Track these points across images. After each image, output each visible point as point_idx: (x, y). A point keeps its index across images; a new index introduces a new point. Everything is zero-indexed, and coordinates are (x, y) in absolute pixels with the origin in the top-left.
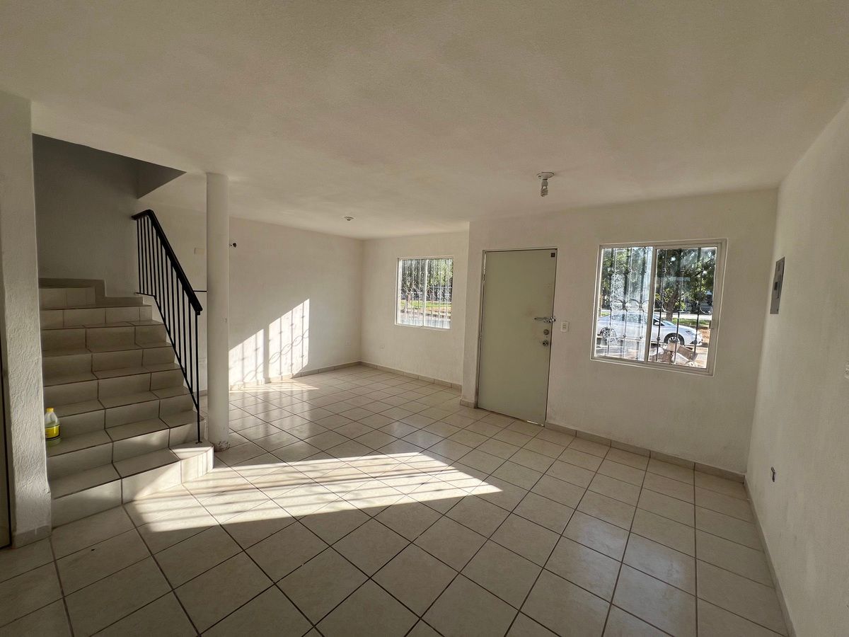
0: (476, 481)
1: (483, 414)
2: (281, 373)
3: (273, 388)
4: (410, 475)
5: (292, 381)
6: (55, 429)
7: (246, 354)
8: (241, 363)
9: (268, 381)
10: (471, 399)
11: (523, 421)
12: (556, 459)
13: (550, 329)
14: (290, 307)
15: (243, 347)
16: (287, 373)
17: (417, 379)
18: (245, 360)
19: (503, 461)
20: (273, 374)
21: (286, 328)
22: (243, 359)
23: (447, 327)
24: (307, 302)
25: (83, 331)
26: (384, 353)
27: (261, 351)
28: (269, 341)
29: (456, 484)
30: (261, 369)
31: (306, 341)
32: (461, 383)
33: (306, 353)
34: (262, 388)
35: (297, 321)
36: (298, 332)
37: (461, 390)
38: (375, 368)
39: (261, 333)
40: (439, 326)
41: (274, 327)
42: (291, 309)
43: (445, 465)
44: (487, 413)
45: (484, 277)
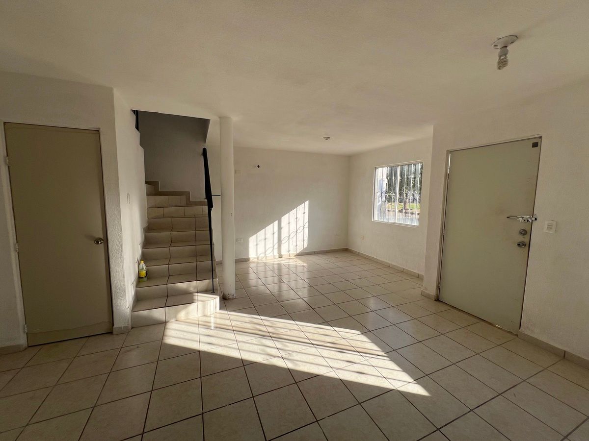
1: (443, 308)
2: (289, 251)
3: (284, 262)
4: (341, 350)
5: (294, 257)
6: (144, 273)
7: (267, 236)
8: (264, 241)
9: (281, 256)
10: (432, 291)
11: (490, 324)
12: (524, 381)
13: (528, 229)
14: (295, 206)
15: (265, 231)
16: (293, 252)
17: (389, 267)
18: (266, 240)
19: (448, 363)
20: (284, 252)
21: (293, 220)
22: (265, 239)
23: (416, 224)
24: (307, 203)
25: (170, 219)
26: (365, 243)
27: (276, 235)
28: (281, 228)
29: (385, 373)
30: (276, 246)
31: (306, 230)
32: (422, 273)
33: (306, 239)
34: (277, 261)
35: (300, 215)
36: (300, 223)
37: (423, 279)
38: (356, 254)
39: (276, 223)
40: (409, 223)
41: (285, 219)
42: (296, 207)
43: (378, 349)
44: (447, 307)
45: (447, 176)
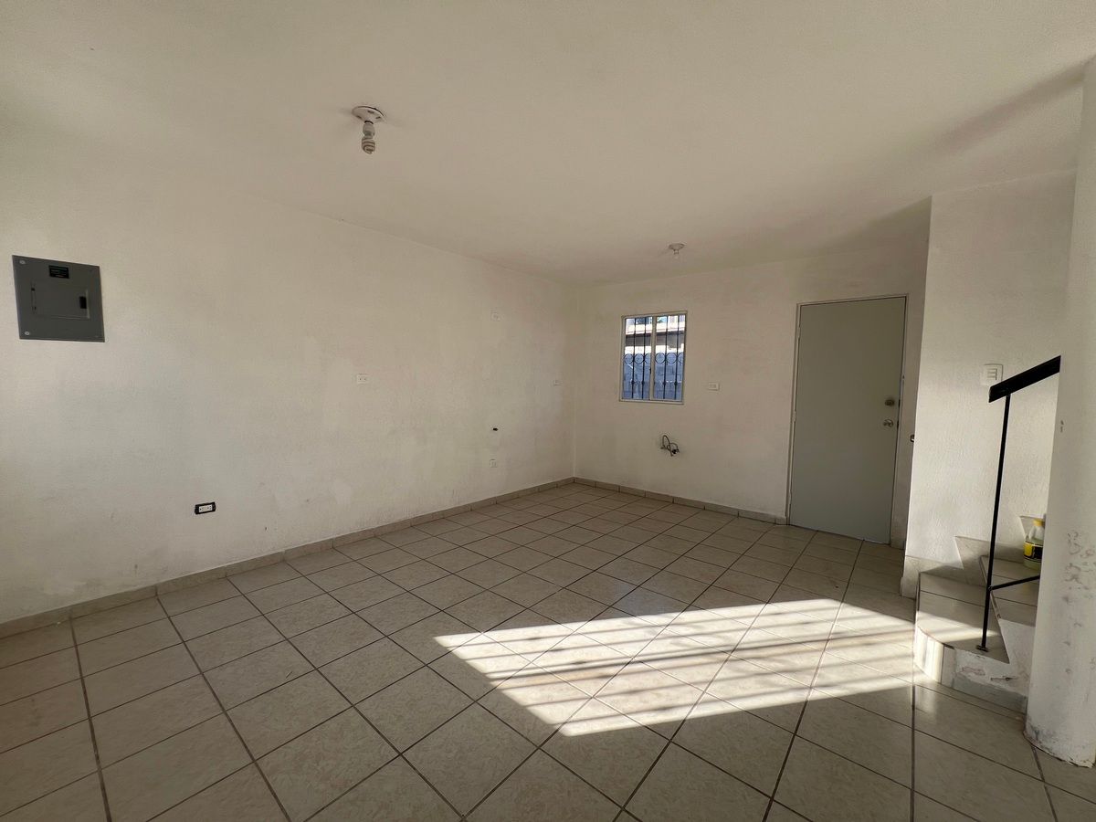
0: (463, 653)
